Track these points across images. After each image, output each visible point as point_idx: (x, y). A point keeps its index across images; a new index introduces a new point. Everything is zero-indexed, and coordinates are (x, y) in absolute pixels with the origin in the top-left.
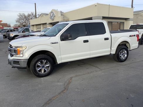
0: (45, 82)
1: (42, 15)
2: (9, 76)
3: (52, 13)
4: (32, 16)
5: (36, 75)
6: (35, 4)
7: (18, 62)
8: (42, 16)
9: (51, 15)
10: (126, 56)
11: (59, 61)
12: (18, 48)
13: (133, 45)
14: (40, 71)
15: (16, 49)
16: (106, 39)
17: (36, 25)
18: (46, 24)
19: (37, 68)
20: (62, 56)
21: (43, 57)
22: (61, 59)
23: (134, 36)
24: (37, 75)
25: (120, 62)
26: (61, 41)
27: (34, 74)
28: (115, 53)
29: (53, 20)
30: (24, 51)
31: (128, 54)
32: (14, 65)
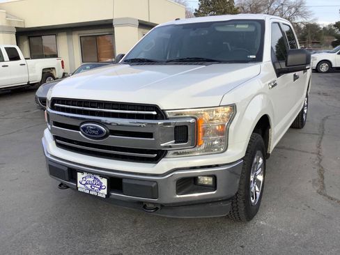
15: (192, 122)
32: (178, 196)
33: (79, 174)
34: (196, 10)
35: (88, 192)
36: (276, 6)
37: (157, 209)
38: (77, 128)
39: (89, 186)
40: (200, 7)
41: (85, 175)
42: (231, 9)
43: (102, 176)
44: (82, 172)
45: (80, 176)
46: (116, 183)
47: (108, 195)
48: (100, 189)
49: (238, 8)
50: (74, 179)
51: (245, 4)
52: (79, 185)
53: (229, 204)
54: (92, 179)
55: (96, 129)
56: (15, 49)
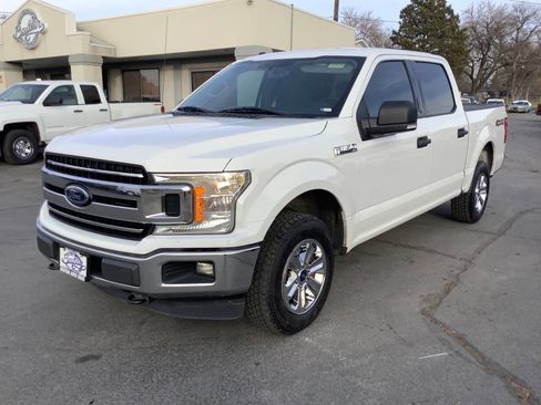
7: (191, 265)
10: (484, 197)
13: (498, 157)
15: (185, 189)
16: (462, 133)
19: (285, 288)
26: (364, 139)
28: (468, 190)
29: (33, 49)
32: (164, 285)
33: (61, 249)
34: (394, 32)
35: (68, 272)
36: (532, 26)
37: (144, 301)
38: (61, 191)
39: (70, 265)
40: (401, 27)
41: (67, 250)
42: (453, 30)
43: (83, 253)
44: (65, 246)
45: (63, 252)
46: (96, 263)
47: (87, 279)
48: (80, 269)
49: (465, 29)
50: (57, 256)
51: (478, 23)
52: (62, 264)
53: (241, 304)
54: (72, 257)
55: (79, 193)
56: (94, 87)
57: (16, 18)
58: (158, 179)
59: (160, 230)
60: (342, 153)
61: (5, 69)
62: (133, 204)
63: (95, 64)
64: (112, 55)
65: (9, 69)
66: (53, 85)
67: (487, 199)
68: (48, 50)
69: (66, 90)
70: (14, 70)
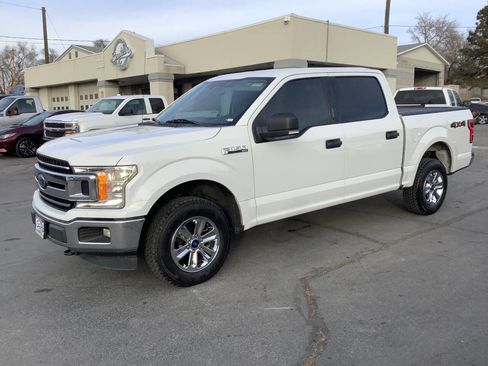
0: (218, 304)
1: (73, 52)
2: (48, 290)
3: (120, 45)
4: (21, 55)
5: (169, 279)
6: (44, 10)
7: (100, 230)
8: (73, 56)
9: (118, 51)
10: (440, 192)
11: (248, 221)
12: (99, 174)
13: (460, 155)
14: (185, 260)
15: (92, 177)
16: (391, 135)
17: (50, 88)
18: (94, 82)
19: (174, 251)
20: (261, 201)
21: (196, 207)
22: (256, 211)
23: (463, 124)
24: (177, 277)
25: (426, 214)
26: (257, 142)
27: (165, 274)
28: (411, 185)
29: (124, 70)
30: (129, 186)
31: (445, 185)
32: (80, 243)
34: (470, 33)
35: (38, 233)
39: (39, 228)
40: (477, 28)
41: (38, 218)
43: (42, 219)
47: (44, 237)
48: (42, 231)
50: (35, 222)
54: (39, 222)
55: (42, 180)
56: (161, 100)
57: (113, 46)
58: (77, 170)
59: (79, 205)
60: (230, 153)
61: (106, 86)
62: (62, 187)
63: (168, 80)
64: (182, 73)
65: (109, 86)
66: (128, 98)
67: (444, 193)
68: (135, 71)
69: (137, 103)
70: (112, 86)
